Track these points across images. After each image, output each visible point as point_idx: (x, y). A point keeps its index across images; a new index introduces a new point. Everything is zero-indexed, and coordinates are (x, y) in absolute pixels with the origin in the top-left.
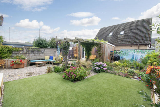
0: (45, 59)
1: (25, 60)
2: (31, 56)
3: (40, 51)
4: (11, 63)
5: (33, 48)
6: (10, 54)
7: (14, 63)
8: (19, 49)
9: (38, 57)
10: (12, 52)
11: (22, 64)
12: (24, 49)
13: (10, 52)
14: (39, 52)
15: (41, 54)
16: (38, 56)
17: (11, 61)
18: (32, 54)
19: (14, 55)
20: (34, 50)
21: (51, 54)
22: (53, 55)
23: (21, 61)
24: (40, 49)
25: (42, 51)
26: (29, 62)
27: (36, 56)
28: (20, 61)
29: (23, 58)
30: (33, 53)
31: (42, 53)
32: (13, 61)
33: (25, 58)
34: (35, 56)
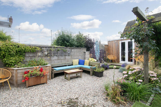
0: (72, 65)
1: (47, 68)
2: (54, 60)
3: (65, 52)
4: (24, 76)
5: (56, 48)
6: (22, 58)
7: (29, 75)
8: (36, 48)
9: (64, 62)
10: (24, 54)
11: (44, 76)
12: (43, 49)
13: (21, 54)
14: (64, 54)
15: (67, 57)
16: (63, 60)
17: (24, 71)
18: (55, 57)
19: (28, 59)
20: (58, 50)
21: (80, 57)
22: (82, 58)
23: (41, 70)
24: (66, 49)
25: (69, 52)
26: (53, 72)
27: (60, 59)
28: (39, 69)
29: (44, 65)
30: (57, 56)
31: (69, 55)
32: (27, 70)
33: (47, 64)
34: (59, 61)
